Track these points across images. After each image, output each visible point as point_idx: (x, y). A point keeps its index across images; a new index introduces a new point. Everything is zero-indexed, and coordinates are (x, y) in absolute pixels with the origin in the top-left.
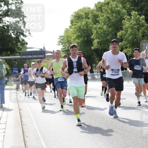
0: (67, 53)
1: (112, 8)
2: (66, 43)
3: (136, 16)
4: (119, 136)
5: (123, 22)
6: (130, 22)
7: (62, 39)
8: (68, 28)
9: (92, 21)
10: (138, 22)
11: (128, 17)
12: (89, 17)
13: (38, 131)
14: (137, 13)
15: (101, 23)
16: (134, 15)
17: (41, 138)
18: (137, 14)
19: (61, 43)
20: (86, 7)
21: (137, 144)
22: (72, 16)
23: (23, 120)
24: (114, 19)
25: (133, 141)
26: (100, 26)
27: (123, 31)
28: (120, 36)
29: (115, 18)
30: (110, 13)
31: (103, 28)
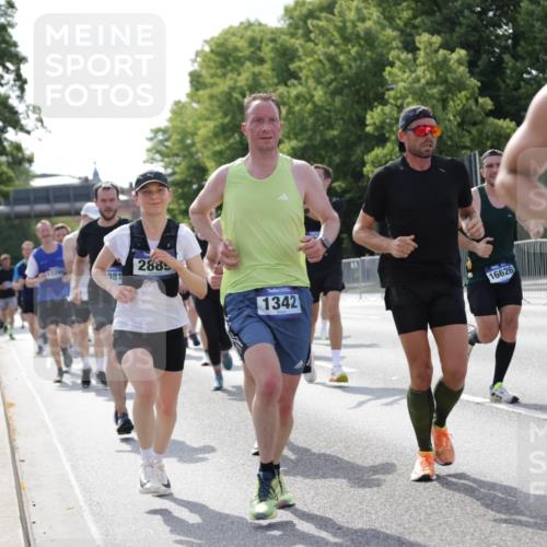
0: (180, 191)
1: (344, 22)
2: (177, 155)
3: (437, 51)
4: (375, 498)
5: (386, 74)
6: (414, 75)
7: (161, 142)
8: (184, 99)
9: (273, 70)
10: (441, 73)
11: (404, 56)
12: (262, 54)
13: (74, 483)
14: (437, 39)
15: (303, 81)
16: (425, 48)
17: (85, 507)
18: (437, 45)
19: (158, 156)
20: (252, 20)
21: (440, 525)
22: (197, 54)
23: (19, 442)
24: (353, 65)
25: (426, 514)
26: (300, 89)
27: (387, 109)
28: (374, 124)
29: (355, 60)
30: (336, 42)
31: (312, 96)
